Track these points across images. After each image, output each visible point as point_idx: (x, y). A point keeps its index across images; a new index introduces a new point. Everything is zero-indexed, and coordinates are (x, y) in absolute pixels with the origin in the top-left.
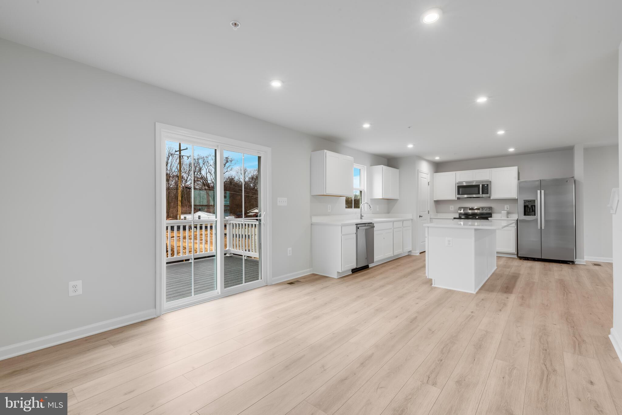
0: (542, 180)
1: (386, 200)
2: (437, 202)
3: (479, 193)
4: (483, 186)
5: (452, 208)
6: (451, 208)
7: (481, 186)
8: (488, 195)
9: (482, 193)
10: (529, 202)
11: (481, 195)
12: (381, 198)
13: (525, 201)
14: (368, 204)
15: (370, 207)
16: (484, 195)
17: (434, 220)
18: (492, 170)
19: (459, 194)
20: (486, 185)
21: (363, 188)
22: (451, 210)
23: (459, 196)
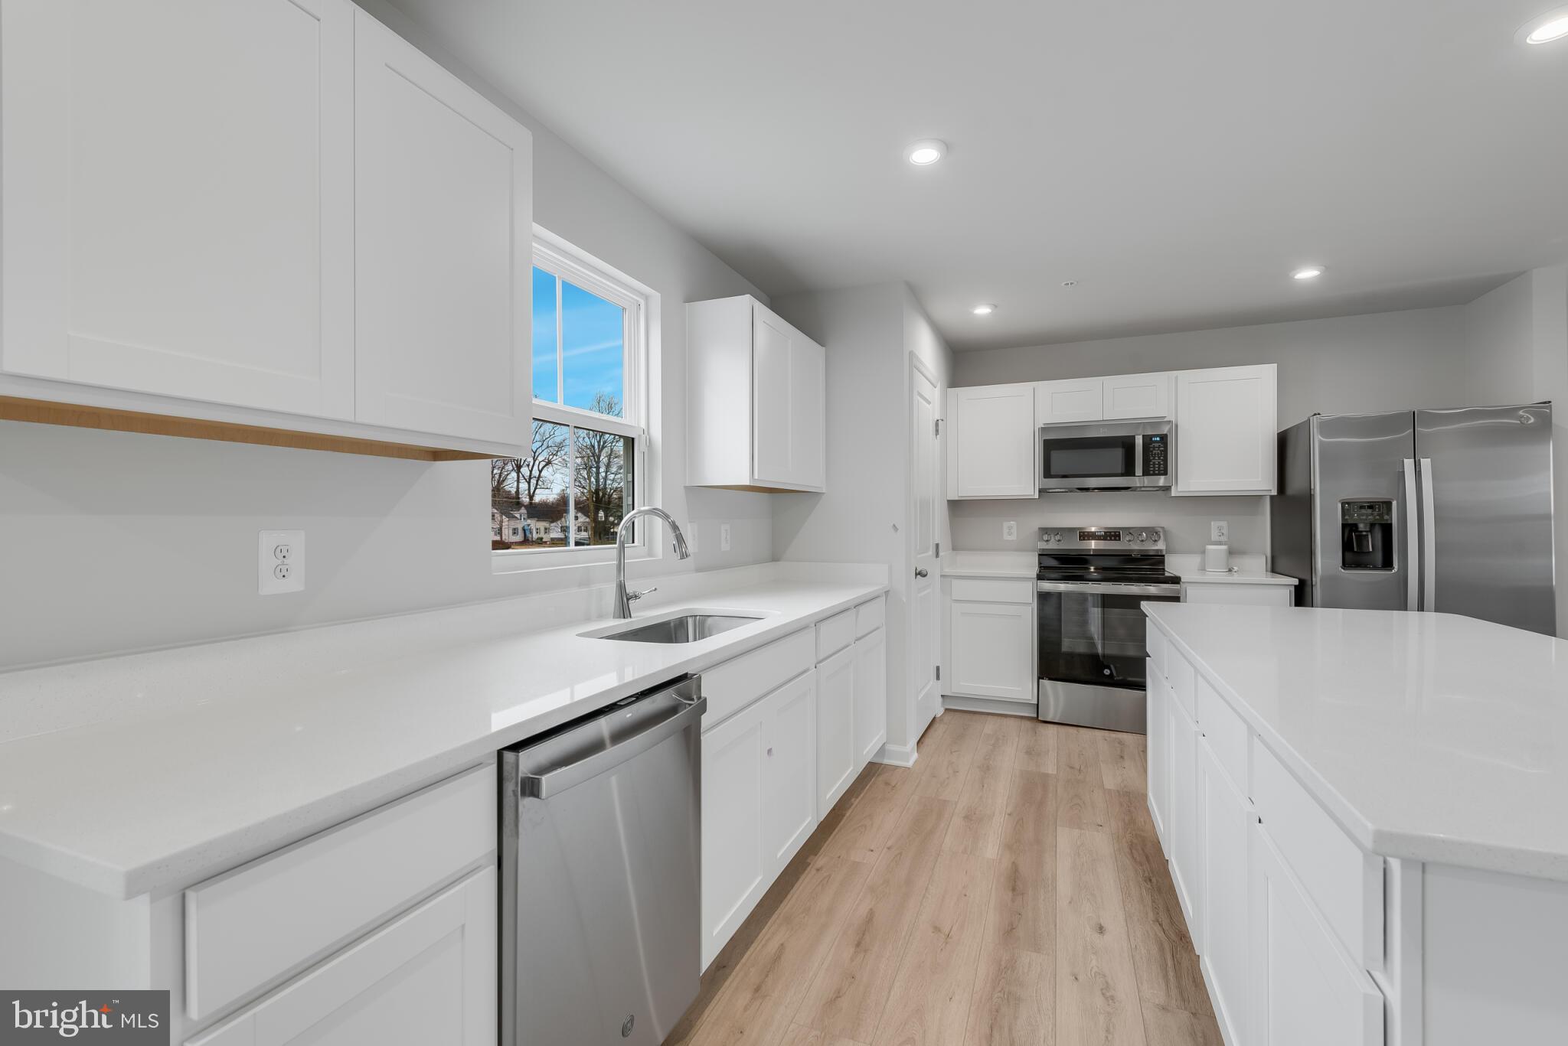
0: (1420, 412)
1: (766, 495)
2: (956, 506)
3: (1129, 471)
4: (1148, 440)
5: (1011, 529)
6: (1005, 531)
7: (1139, 441)
8: (1161, 481)
9: (1146, 473)
10: (1363, 511)
11: (1138, 480)
12: (746, 481)
13: (1347, 506)
14: (666, 517)
15: (680, 539)
16: (1147, 481)
17: (955, 582)
18: (1177, 377)
19: (1048, 473)
20: (1158, 439)
21: (643, 425)
22: (1006, 537)
23: (1052, 483)
